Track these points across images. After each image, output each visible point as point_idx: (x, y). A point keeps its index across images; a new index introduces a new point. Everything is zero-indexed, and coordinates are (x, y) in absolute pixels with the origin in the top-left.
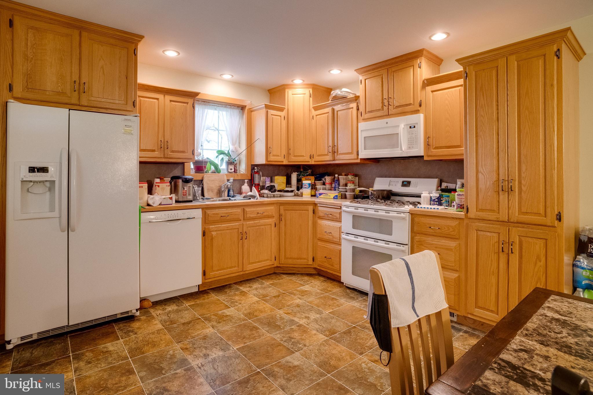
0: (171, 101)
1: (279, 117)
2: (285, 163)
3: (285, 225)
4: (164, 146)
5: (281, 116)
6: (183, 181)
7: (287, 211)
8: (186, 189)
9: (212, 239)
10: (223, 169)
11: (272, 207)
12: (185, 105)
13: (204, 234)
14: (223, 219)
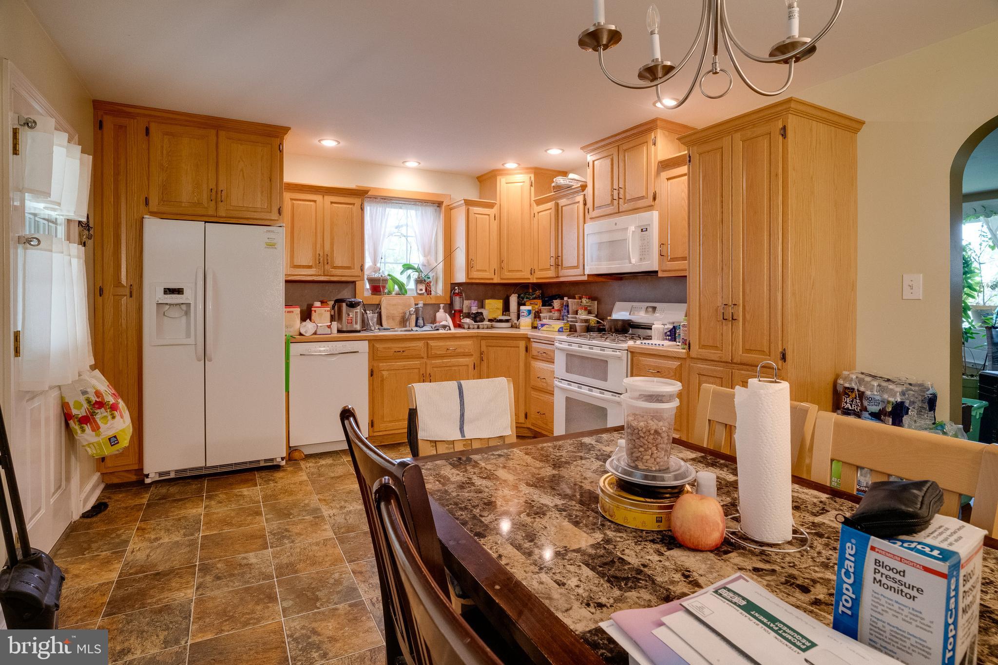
0: (332, 203)
1: (487, 216)
2: (496, 280)
3: (488, 367)
4: (324, 260)
5: (489, 215)
6: (347, 305)
7: (490, 348)
8: (351, 316)
9: (382, 381)
10: (411, 290)
11: (469, 342)
12: (351, 206)
13: (372, 374)
14: (400, 355)
